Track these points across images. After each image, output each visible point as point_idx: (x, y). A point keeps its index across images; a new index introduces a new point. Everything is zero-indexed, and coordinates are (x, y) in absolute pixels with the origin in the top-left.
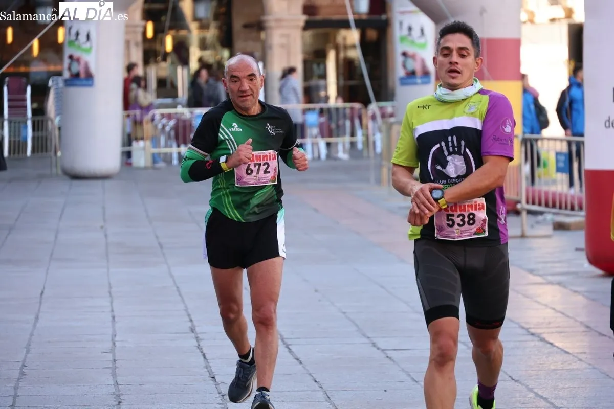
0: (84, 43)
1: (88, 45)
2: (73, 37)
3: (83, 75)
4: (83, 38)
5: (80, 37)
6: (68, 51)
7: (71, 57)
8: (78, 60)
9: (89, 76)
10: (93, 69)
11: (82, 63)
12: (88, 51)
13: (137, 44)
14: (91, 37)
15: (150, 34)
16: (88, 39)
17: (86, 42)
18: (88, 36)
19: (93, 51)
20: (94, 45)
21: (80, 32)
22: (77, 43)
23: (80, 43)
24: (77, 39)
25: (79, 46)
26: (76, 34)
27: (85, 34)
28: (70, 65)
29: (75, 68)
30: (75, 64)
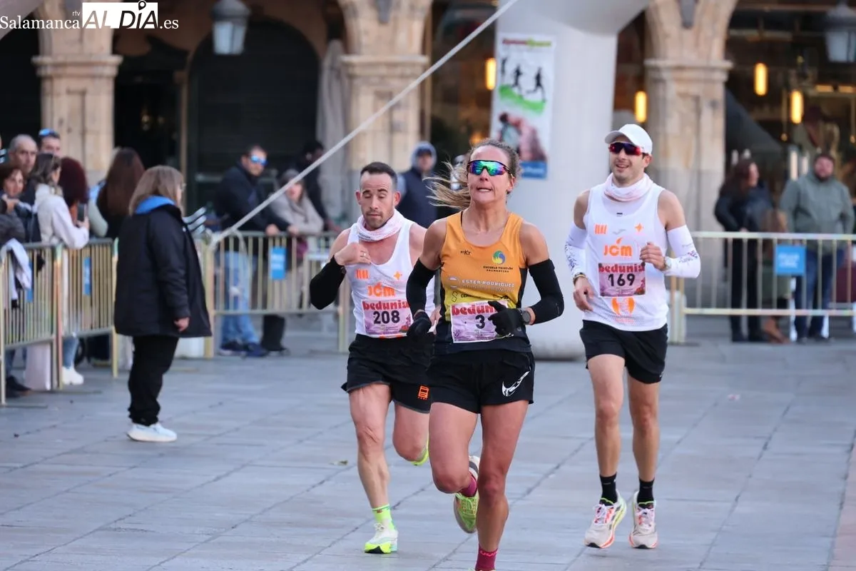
0: (529, 92)
1: (536, 97)
2: (510, 80)
3: (526, 156)
4: (527, 81)
5: (522, 80)
6: (500, 106)
7: (504, 118)
8: (517, 125)
9: (538, 157)
10: (546, 145)
11: (526, 131)
12: (537, 108)
13: (713, 104)
14: (543, 82)
15: (761, 87)
16: (538, 84)
17: (535, 91)
18: (538, 78)
19: (548, 108)
20: (549, 96)
21: (523, 70)
22: (516, 90)
23: (524, 92)
24: (516, 84)
25: (521, 97)
26: (516, 74)
27: (533, 74)
28: (502, 133)
29: (512, 139)
30: (511, 131)
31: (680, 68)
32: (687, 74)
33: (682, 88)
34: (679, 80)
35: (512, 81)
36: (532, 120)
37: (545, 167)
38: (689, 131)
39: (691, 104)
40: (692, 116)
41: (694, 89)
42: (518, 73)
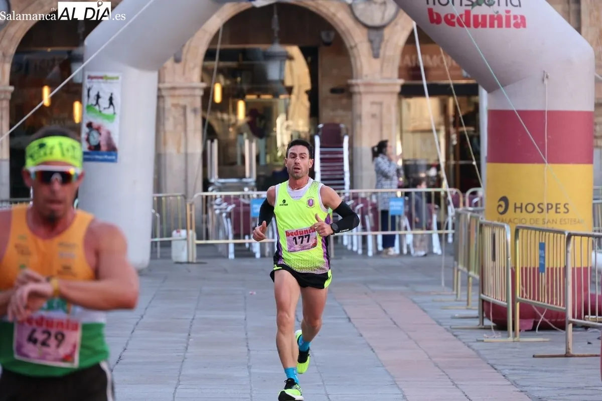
0: (105, 109)
1: (110, 111)
3: (104, 148)
4: (104, 102)
5: (100, 101)
6: (86, 118)
7: (90, 125)
8: (98, 129)
9: (112, 149)
10: (116, 140)
11: (103, 133)
12: (110, 118)
13: (195, 111)
14: (114, 102)
15: (218, 98)
16: (111, 103)
17: (109, 107)
18: (111, 99)
19: (117, 117)
20: (118, 111)
21: (101, 94)
22: (97, 107)
23: (102, 109)
24: (97, 103)
25: (100, 112)
26: (96, 98)
27: (108, 97)
28: (88, 134)
29: (95, 139)
30: (95, 134)
31: (174, 88)
32: (177, 92)
33: (175, 101)
34: (173, 96)
35: (94, 102)
36: (107, 126)
37: (116, 155)
38: (180, 128)
39: (181, 111)
40: (182, 118)
41: (182, 102)
42: (98, 97)
